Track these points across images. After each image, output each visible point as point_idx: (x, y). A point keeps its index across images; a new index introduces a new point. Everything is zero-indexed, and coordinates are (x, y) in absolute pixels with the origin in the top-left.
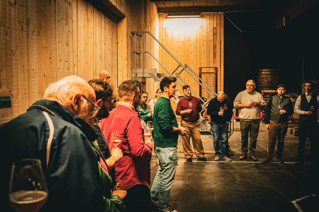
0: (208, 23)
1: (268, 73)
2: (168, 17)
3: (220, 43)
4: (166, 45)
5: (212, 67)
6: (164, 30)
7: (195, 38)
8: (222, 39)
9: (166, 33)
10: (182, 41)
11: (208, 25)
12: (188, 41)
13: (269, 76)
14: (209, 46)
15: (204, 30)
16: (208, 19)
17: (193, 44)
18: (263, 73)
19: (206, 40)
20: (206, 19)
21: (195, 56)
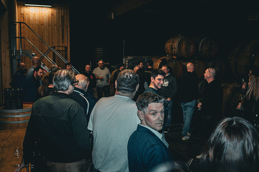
0: (57, 12)
1: (101, 50)
2: (26, 5)
3: (66, 27)
4: (24, 27)
5: (61, 46)
6: (22, 15)
7: (47, 23)
8: (68, 25)
9: (23, 17)
10: (37, 25)
11: (58, 14)
12: (42, 25)
13: (102, 53)
14: (58, 30)
15: (54, 17)
16: (57, 9)
17: (46, 27)
18: (98, 50)
19: (56, 25)
20: (56, 8)
21: (48, 36)
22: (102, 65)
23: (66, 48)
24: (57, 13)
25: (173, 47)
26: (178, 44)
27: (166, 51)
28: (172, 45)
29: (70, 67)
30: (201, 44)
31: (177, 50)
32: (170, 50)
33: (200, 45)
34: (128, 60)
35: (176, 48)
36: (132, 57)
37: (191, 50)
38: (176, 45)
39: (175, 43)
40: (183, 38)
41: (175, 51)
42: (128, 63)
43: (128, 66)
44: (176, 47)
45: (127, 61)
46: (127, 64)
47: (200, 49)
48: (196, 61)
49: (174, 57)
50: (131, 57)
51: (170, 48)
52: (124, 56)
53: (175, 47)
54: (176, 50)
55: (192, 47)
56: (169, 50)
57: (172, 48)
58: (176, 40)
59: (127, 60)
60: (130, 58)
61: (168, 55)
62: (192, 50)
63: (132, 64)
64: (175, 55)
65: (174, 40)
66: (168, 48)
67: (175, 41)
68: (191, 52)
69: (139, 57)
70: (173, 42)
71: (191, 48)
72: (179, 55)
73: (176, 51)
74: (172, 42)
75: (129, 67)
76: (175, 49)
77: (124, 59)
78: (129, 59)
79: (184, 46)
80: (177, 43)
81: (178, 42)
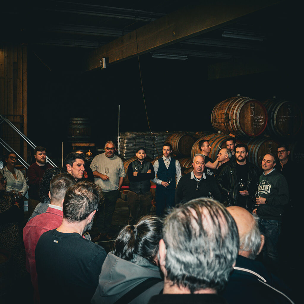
0: (6, 55)
1: (81, 122)
3: (22, 82)
5: (12, 115)
8: (25, 78)
13: (82, 126)
14: (7, 86)
18: (74, 122)
22: (111, 151)
23: (22, 117)
24: (5, 57)
25: (230, 118)
26: (239, 111)
27: (215, 125)
28: (227, 114)
29: (43, 155)
30: (276, 112)
31: (238, 122)
32: (224, 123)
33: (275, 115)
34: (128, 139)
35: (236, 120)
36: (135, 134)
37: (261, 122)
38: (235, 112)
39: (233, 109)
40: (248, 101)
41: (233, 125)
42: (126, 143)
43: (127, 149)
44: (236, 116)
45: (126, 141)
46: (125, 145)
47: (275, 122)
48: (270, 143)
49: (231, 135)
50: (132, 134)
51: (223, 120)
52: (120, 132)
53: (234, 117)
54: (236, 122)
55: (262, 117)
56: (222, 123)
57: (227, 119)
58: (235, 106)
59: (125, 139)
60: (130, 135)
61: (219, 132)
62: (263, 123)
63: (133, 145)
64: (234, 132)
65: (231, 105)
66: (220, 119)
67: (233, 106)
68: (260, 125)
69: (145, 134)
70: (229, 109)
71: (261, 119)
72: (242, 131)
73: (236, 125)
74: (227, 108)
75: (129, 151)
76: (234, 121)
77: (119, 137)
78: (129, 137)
79: (249, 116)
80: (237, 109)
81: (240, 109)
